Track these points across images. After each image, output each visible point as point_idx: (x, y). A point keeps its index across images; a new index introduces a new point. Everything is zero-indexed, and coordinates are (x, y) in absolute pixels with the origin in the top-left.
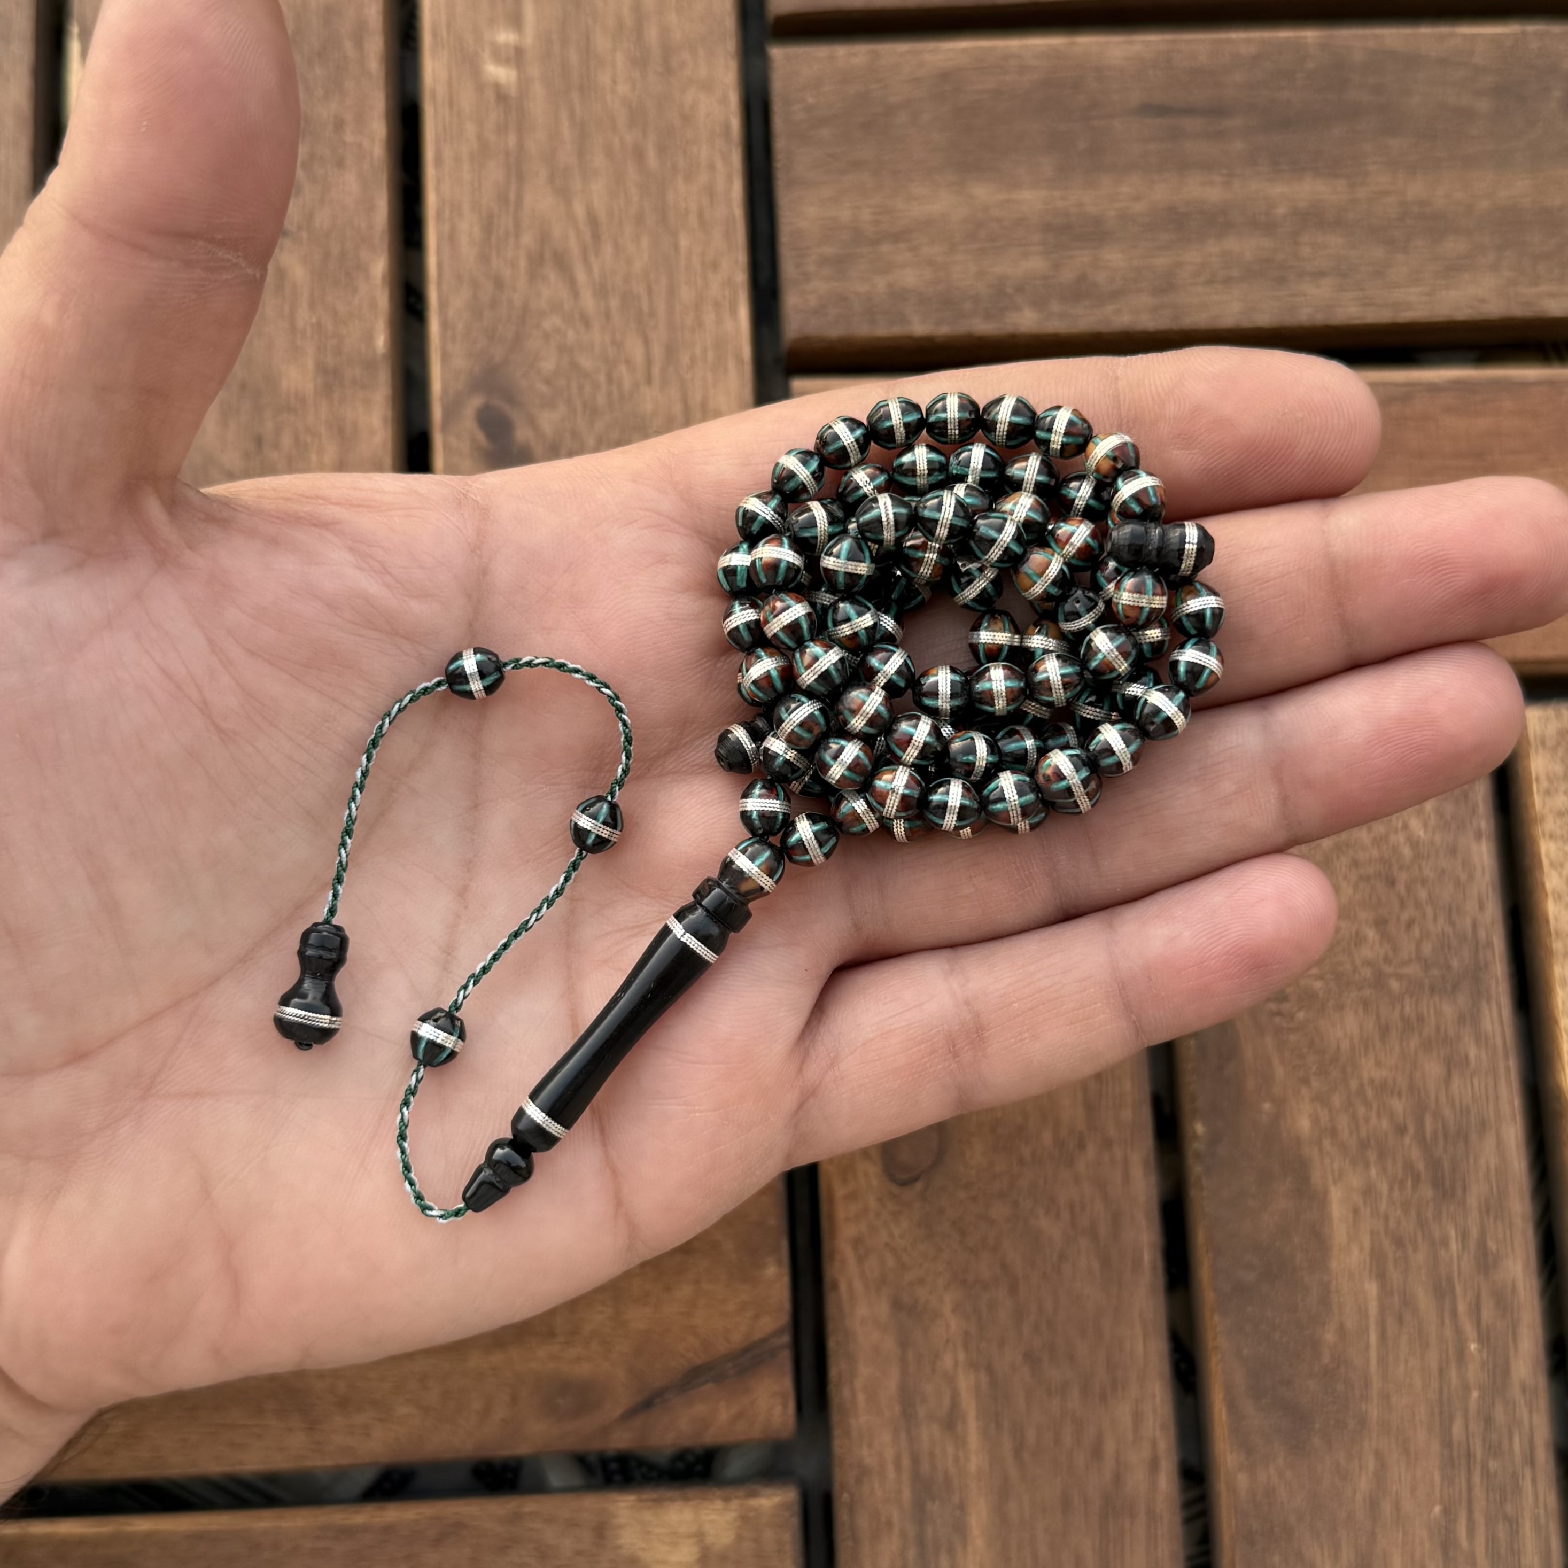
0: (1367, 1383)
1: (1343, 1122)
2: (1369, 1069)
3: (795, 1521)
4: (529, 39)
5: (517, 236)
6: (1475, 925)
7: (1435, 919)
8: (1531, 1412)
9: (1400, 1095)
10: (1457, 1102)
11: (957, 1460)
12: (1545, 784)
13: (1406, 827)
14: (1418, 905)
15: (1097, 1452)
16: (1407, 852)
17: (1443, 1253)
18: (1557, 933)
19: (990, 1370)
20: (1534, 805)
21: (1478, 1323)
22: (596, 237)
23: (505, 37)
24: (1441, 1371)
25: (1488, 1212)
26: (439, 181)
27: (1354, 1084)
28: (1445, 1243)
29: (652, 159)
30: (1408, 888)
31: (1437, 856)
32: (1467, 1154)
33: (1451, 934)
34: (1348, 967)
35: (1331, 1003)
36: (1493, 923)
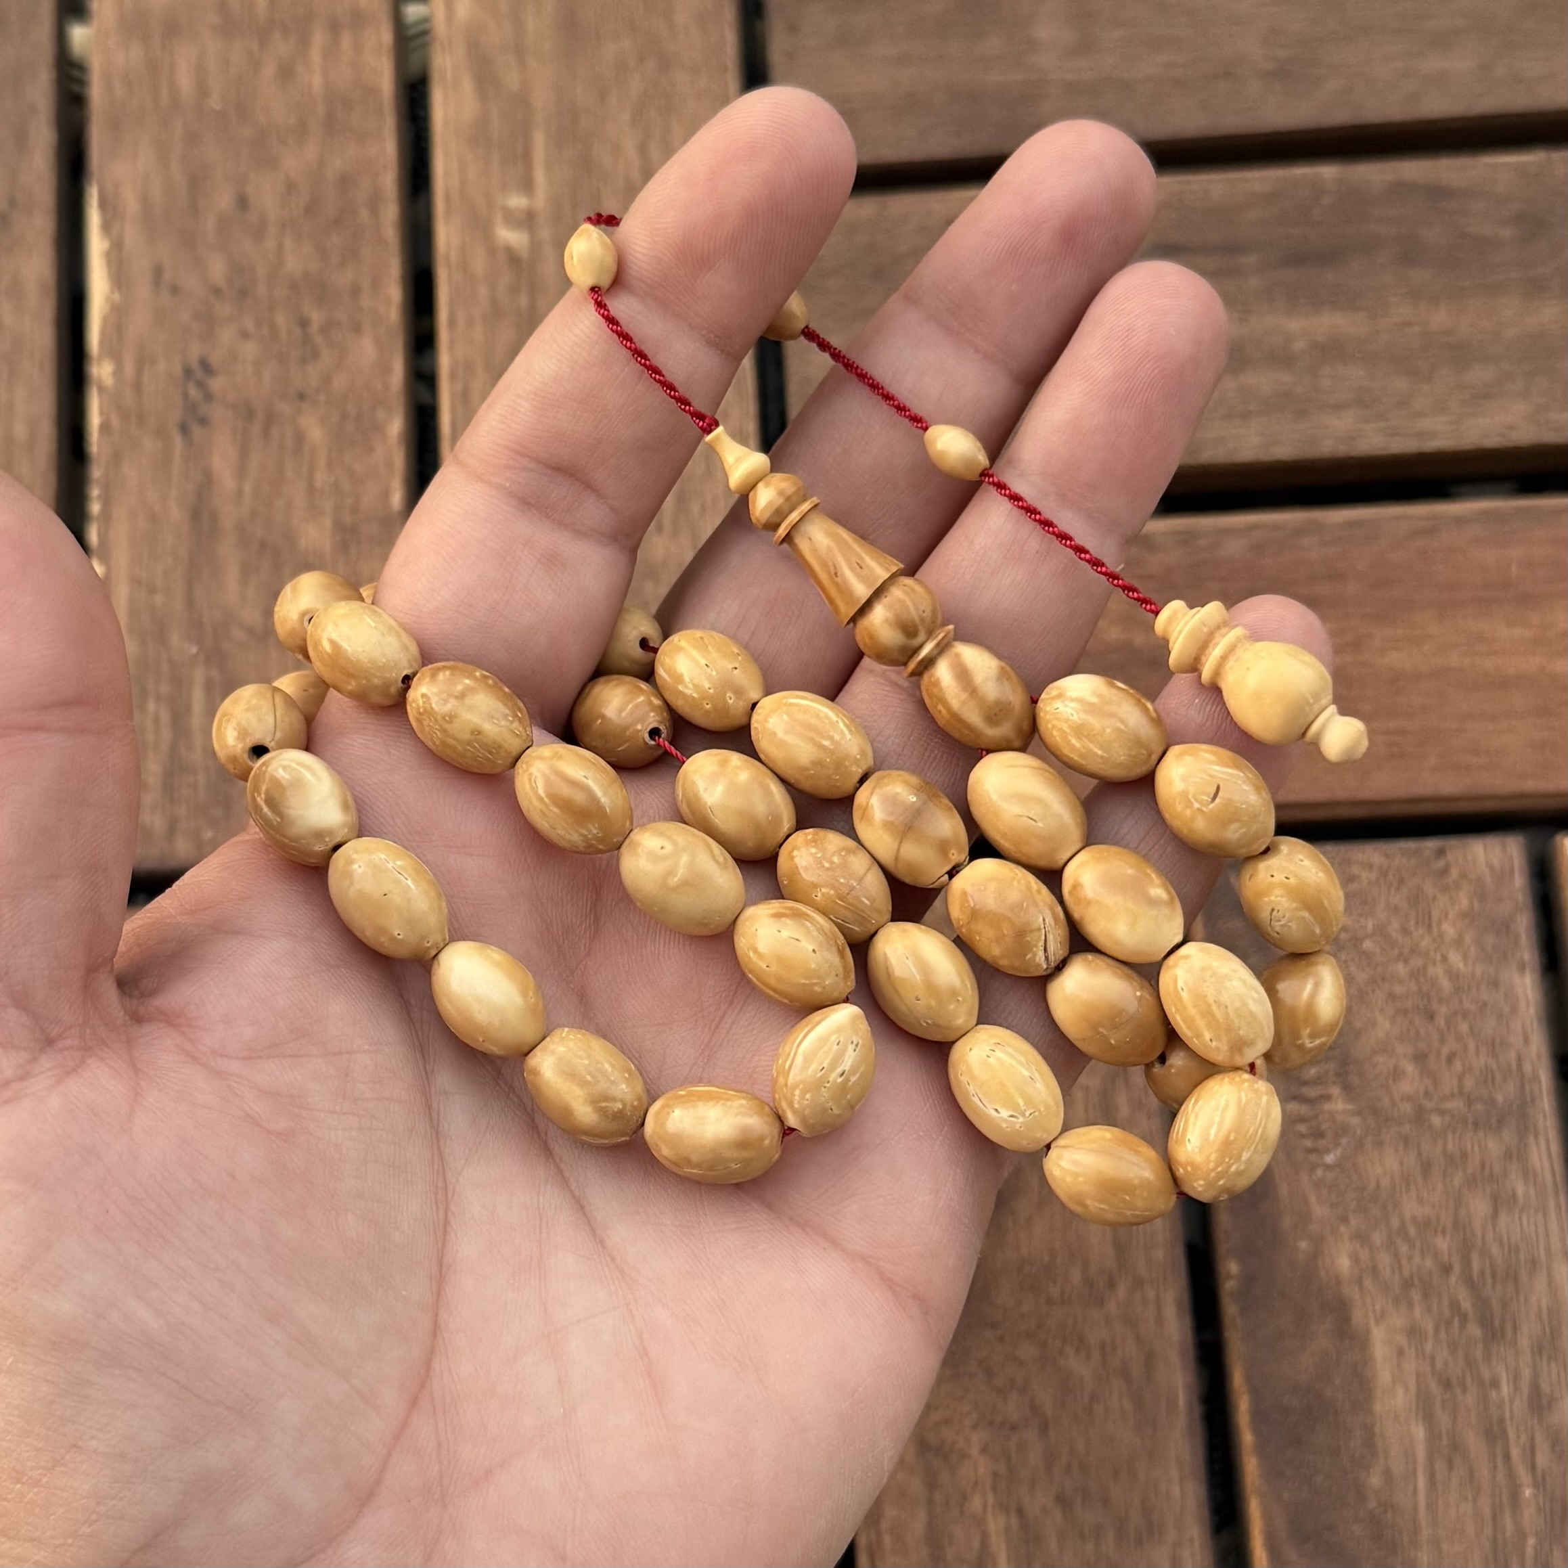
6: (1519, 1059)
7: (1477, 1053)
10: (1505, 1240)
13: (1444, 959)
19: (1020, 1513)
31: (1478, 989)
32: (1517, 1292)
33: (1495, 1067)
34: (1386, 1102)
35: (1369, 1139)
36: (1539, 1055)
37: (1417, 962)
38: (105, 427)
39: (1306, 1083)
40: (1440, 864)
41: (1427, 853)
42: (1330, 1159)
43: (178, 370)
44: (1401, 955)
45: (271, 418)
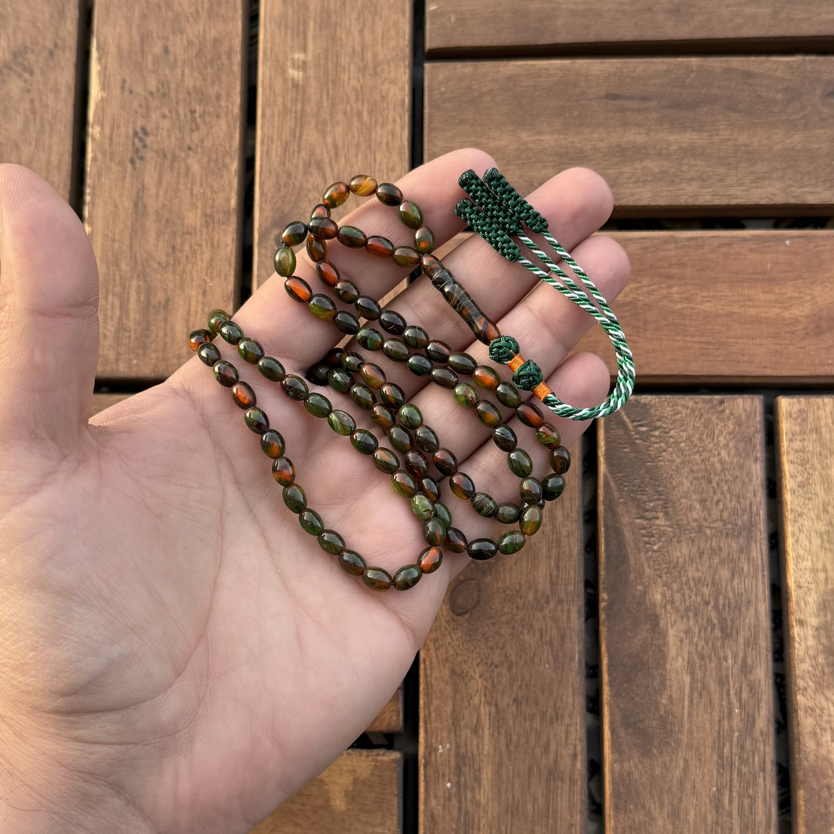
0: (682, 725)
1: (677, 597)
2: (692, 572)
3: (400, 769)
4: (310, 57)
5: (299, 152)
6: (751, 504)
7: (731, 501)
8: (765, 745)
9: (707, 586)
10: (736, 590)
11: (478, 747)
12: (790, 435)
13: (719, 454)
14: (722, 493)
15: (546, 749)
16: (718, 466)
17: (724, 664)
18: (792, 510)
19: (496, 705)
20: (783, 446)
21: (740, 699)
22: (337, 154)
23: (299, 56)
24: (720, 722)
25: (748, 646)
26: (263, 125)
27: (684, 579)
28: (726, 659)
29: (365, 117)
30: (718, 484)
31: (734, 469)
32: (740, 616)
33: (739, 507)
34: (685, 522)
35: (675, 539)
36: (760, 504)
37: (705, 455)
38: (94, 159)
39: (647, 511)
40: (722, 408)
41: (715, 402)
42: (655, 547)
43: (131, 132)
44: (698, 451)
45: (175, 158)
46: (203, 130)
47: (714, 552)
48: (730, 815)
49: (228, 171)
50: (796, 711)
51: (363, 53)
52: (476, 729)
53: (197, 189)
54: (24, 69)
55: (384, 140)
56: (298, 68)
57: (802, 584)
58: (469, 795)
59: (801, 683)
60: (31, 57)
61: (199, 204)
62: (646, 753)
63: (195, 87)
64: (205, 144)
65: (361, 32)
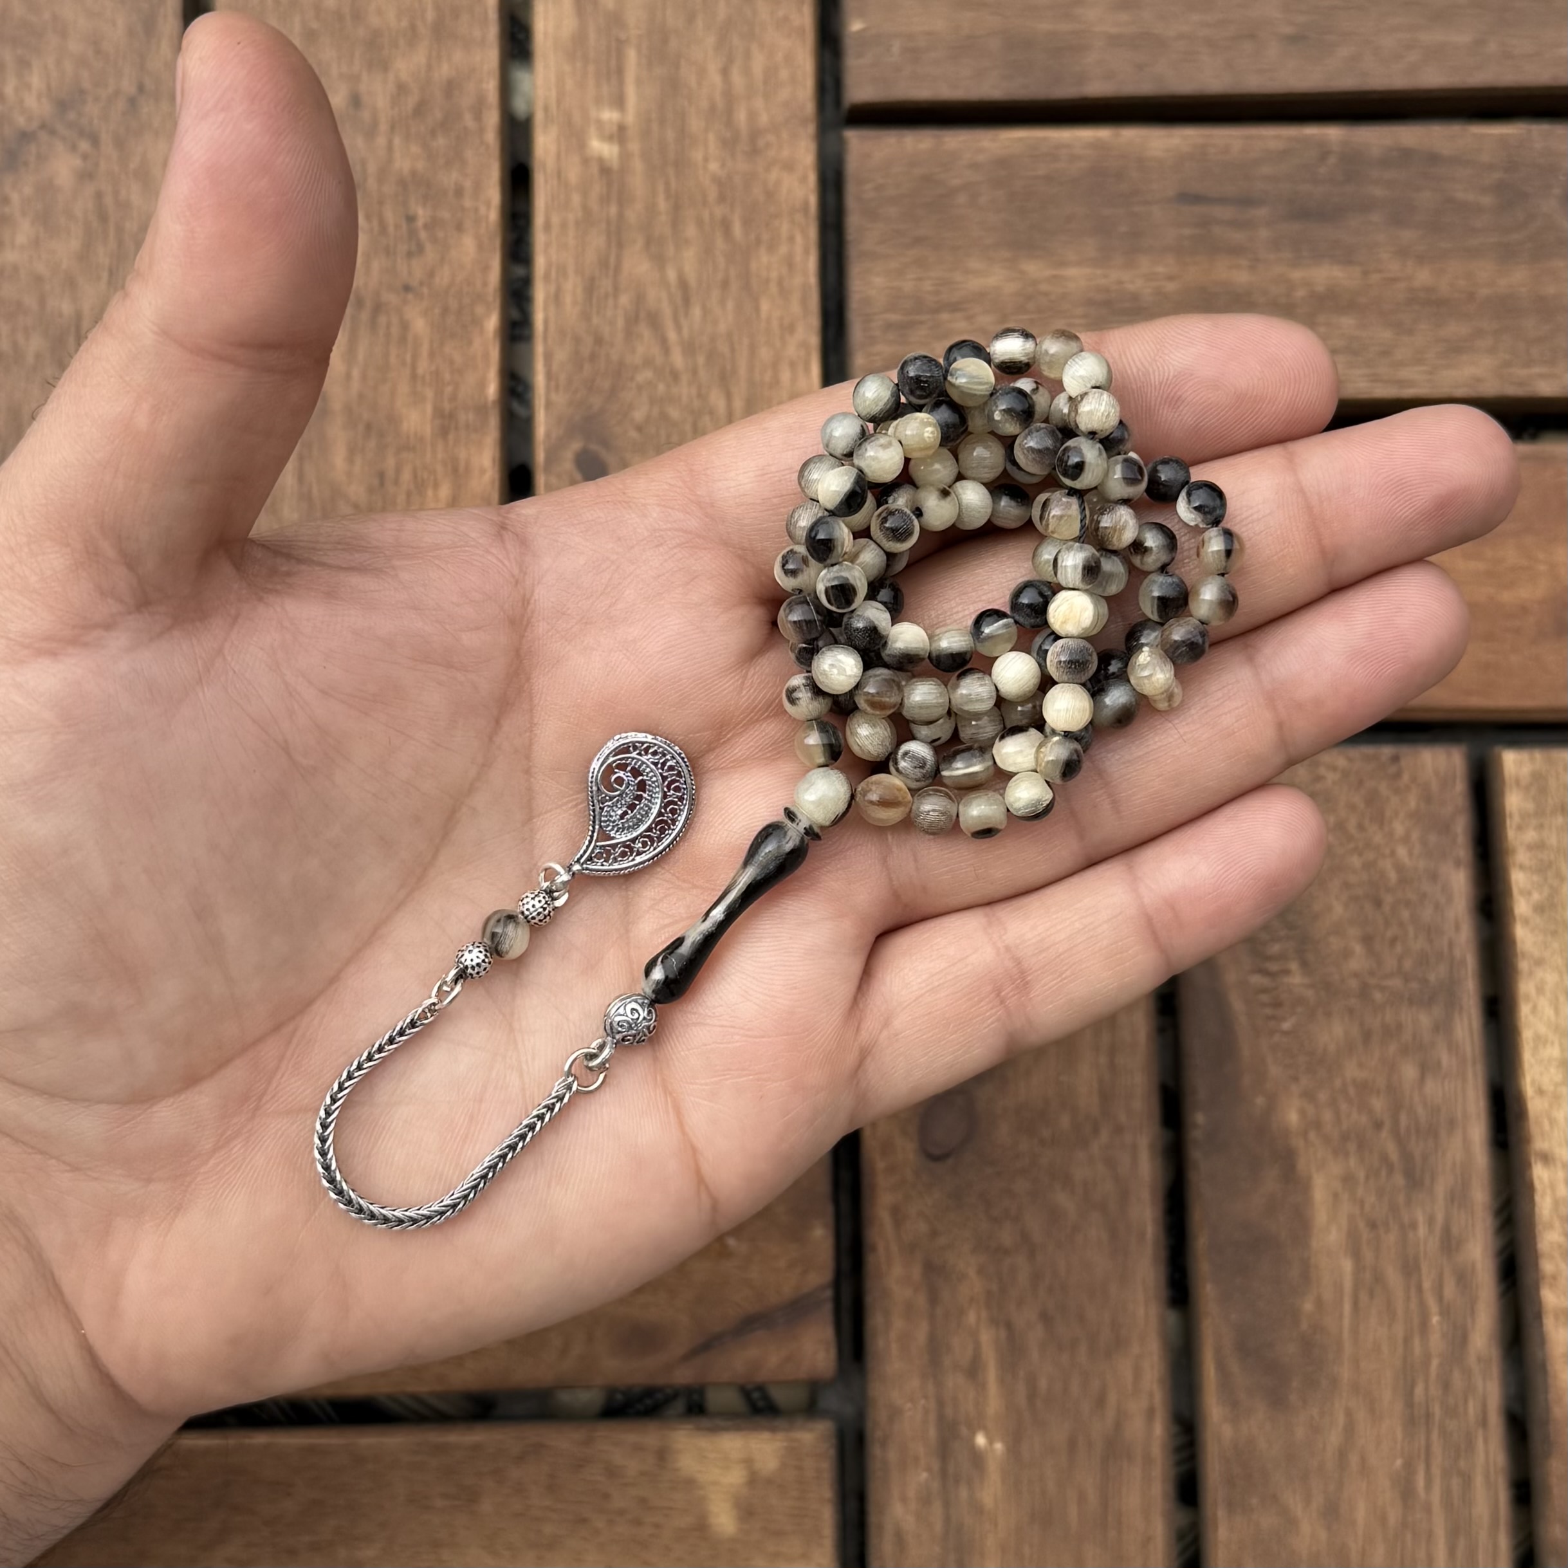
0: (1340, 1348)
1: (1327, 1116)
2: (1352, 1070)
3: (832, 1452)
4: (630, 118)
5: (616, 297)
8: (1485, 1380)
9: (1379, 1094)
12: (1517, 820)
15: (1101, 1402)
16: (1393, 876)
17: (1411, 1235)
18: (1523, 955)
20: (1506, 837)
21: (1440, 1298)
22: (687, 300)
23: (609, 115)
24: (1407, 1340)
25: (1453, 1201)
26: (548, 245)
27: (1338, 1082)
28: (1414, 1226)
46: (431, 254)
47: (1391, 1032)
48: (1428, 1509)
49: (482, 331)
50: (1539, 1316)
51: (729, 111)
52: (974, 1371)
53: (423, 366)
54: (82, 133)
55: (774, 275)
56: (610, 138)
57: (1545, 1087)
58: (964, 1493)
59: (1547, 1266)
60: (92, 109)
61: (429, 393)
62: (1277, 1400)
63: (414, 173)
64: (437, 280)
65: (725, 72)
